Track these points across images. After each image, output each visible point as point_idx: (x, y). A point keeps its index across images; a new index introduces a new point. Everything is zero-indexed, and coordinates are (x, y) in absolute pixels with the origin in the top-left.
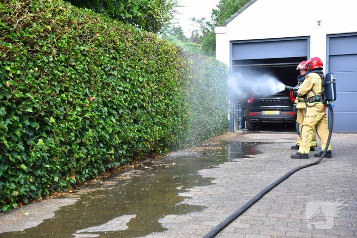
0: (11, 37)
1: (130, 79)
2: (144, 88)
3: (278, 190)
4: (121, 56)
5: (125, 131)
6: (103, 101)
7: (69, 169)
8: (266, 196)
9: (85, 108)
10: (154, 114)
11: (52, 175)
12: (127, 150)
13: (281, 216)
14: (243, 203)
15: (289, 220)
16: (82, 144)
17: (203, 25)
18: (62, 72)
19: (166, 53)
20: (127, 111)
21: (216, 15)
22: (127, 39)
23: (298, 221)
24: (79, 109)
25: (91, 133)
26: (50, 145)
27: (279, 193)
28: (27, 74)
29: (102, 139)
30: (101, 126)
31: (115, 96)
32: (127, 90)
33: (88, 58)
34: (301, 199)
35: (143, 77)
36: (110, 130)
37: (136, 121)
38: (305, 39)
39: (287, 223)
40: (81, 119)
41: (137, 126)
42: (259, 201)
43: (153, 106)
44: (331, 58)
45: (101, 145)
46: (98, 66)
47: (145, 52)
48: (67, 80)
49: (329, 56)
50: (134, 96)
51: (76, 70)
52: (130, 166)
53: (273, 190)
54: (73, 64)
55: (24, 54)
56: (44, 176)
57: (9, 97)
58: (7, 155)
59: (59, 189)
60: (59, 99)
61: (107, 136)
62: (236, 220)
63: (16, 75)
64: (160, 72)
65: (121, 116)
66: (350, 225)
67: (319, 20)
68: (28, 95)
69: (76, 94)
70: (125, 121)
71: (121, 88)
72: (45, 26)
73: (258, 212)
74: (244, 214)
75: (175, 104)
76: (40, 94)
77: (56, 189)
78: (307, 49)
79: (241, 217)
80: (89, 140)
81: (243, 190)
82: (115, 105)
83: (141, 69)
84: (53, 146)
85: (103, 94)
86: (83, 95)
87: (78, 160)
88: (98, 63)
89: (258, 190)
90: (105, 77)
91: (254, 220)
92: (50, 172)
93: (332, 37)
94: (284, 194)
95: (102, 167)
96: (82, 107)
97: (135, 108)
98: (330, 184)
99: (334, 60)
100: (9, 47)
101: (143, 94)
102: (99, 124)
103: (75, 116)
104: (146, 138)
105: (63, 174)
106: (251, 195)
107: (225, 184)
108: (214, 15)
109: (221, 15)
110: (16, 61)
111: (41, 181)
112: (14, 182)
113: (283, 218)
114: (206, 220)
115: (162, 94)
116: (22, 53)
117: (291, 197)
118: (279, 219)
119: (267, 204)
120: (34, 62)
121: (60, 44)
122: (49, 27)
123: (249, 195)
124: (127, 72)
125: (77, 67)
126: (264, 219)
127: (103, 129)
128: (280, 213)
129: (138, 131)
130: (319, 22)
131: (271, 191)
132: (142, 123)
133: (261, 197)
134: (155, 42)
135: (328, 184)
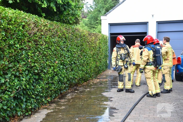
0: (30, 40)
1: (70, 51)
2: (75, 54)
3: (141, 104)
4: (67, 41)
5: (68, 75)
6: (61, 63)
7: (48, 95)
8: (136, 106)
9: (54, 67)
10: (79, 66)
11: (42, 98)
12: (69, 84)
13: (145, 116)
14: (128, 110)
15: (149, 118)
16: (53, 83)
17: (87, 6)
18: (46, 52)
19: (84, 36)
20: (69, 66)
21: (95, 2)
22: (69, 32)
23: (153, 119)
24: (52, 68)
25: (56, 78)
26: (42, 85)
27: (142, 105)
28: (35, 55)
29: (60, 80)
30: (60, 74)
31: (65, 60)
32: (69, 56)
33: (55, 44)
34: (152, 108)
35: (75, 49)
36: (63, 76)
37: (72, 70)
38: (146, 24)
39: (149, 119)
40: (53, 72)
41: (73, 72)
42: (134, 109)
43: (79, 62)
44: (159, 33)
45: (60, 83)
46: (59, 47)
47: (76, 37)
48: (48, 55)
49: (158, 32)
50: (72, 59)
51: (51, 50)
52: (68, 91)
53: (139, 103)
54: (50, 48)
55: (34, 47)
56: (39, 99)
57: (29, 66)
58: (27, 91)
59: (44, 105)
60: (46, 65)
61: (62, 79)
62: (127, 118)
63: (31, 56)
64: (82, 45)
65: (67, 68)
66: (174, 120)
67: (153, 14)
68: (36, 64)
69: (51, 61)
70: (68, 71)
71: (67, 56)
72: (41, 33)
73: (135, 114)
74: (130, 115)
75: (87, 60)
76: (39, 63)
77: (42, 105)
78: (147, 28)
79: (129, 117)
80: (56, 82)
81: (126, 104)
82: (65, 64)
83: (75, 45)
84: (43, 85)
85: (61, 59)
86: (54, 61)
87: (51, 91)
88: (59, 45)
89: (132, 103)
90: (61, 51)
91: (135, 118)
92: (41, 97)
93: (159, 23)
94: (144, 105)
95: (59, 93)
96: (53, 66)
97: (72, 64)
98: (163, 100)
99: (160, 34)
100: (29, 44)
101: (75, 57)
102: (59, 73)
103: (51, 71)
104: (76, 78)
105: (46, 97)
106: (130, 106)
107: (117, 101)
108: (94, 2)
109: (98, 2)
110: (31, 50)
111: (38, 101)
112: (29, 102)
113: (147, 117)
114: (115, 119)
115: (82, 56)
116: (33, 46)
117: (147, 107)
118: (145, 118)
119: (138, 110)
120: (37, 49)
121: (46, 40)
122: (43, 33)
123: (129, 106)
124: (69, 48)
125: (52, 49)
126: (139, 118)
127: (61, 75)
128: (145, 115)
129: (73, 74)
130: (153, 15)
131: (138, 104)
132: (74, 71)
133: (135, 107)
134: (80, 32)
135: (162, 100)
